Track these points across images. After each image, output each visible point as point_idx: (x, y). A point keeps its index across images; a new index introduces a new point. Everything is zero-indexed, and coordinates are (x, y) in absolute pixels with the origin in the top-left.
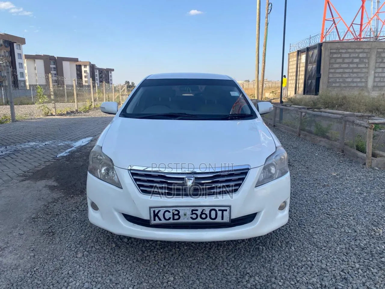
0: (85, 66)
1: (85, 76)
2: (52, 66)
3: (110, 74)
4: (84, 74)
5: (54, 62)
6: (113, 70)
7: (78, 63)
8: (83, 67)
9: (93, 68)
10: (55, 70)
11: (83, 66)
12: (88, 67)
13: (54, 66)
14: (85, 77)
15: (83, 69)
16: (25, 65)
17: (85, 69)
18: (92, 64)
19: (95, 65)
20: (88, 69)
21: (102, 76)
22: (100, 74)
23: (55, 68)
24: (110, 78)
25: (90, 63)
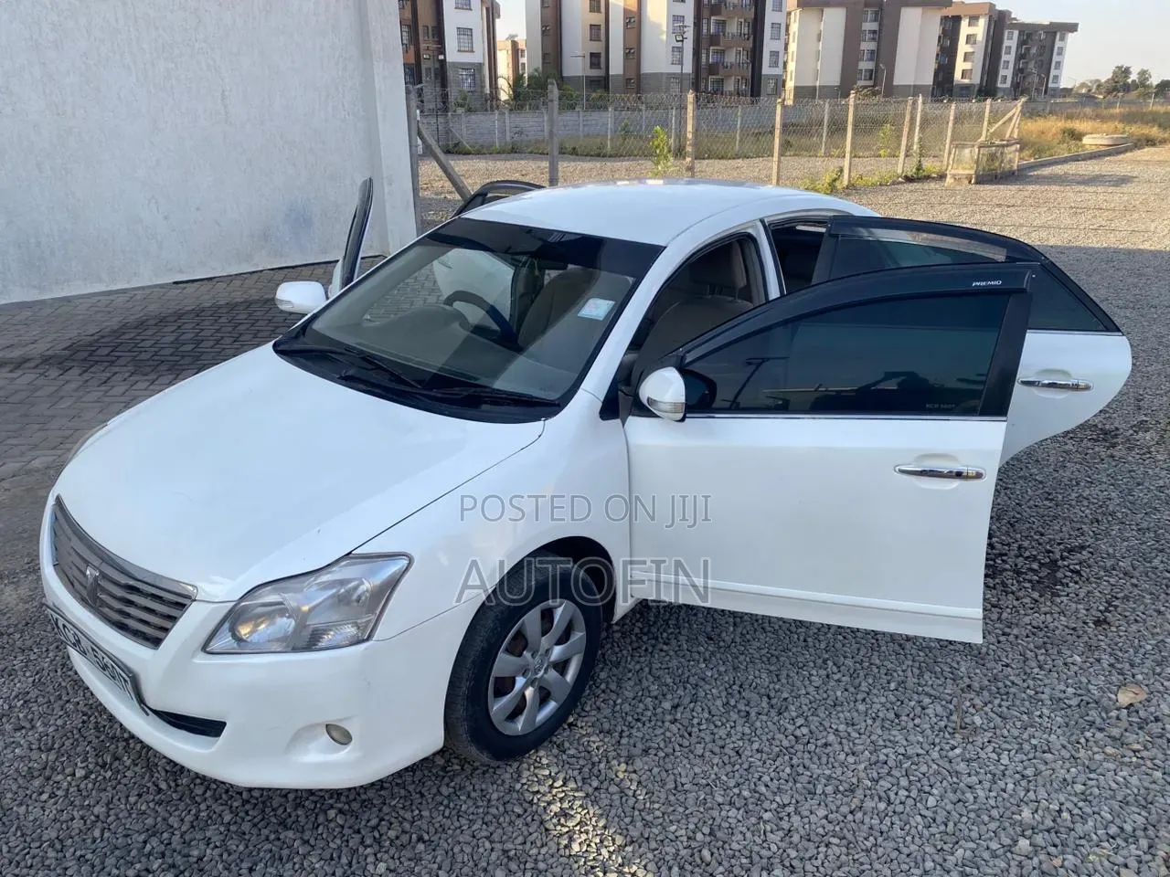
0: (974, 19)
1: (966, 53)
2: (869, 26)
3: (1058, 44)
4: (963, 47)
5: (876, 13)
6: (1073, 28)
7: (950, 12)
8: (964, 23)
9: (999, 22)
10: (874, 39)
11: (967, 20)
12: (982, 22)
13: (874, 26)
14: (967, 57)
15: (965, 29)
16: (794, 28)
17: (971, 30)
18: (1000, 11)
19: (1010, 13)
20: (980, 29)
21: (1028, 50)
22: (1021, 43)
23: (874, 32)
24: (1055, 58)
25: (992, 6)
